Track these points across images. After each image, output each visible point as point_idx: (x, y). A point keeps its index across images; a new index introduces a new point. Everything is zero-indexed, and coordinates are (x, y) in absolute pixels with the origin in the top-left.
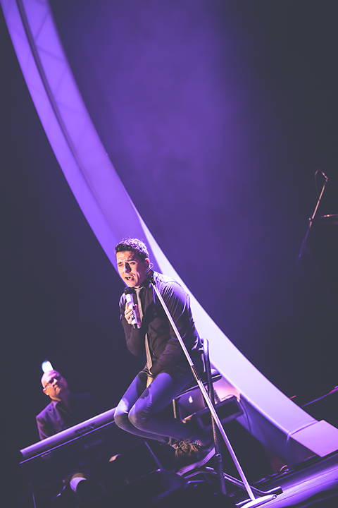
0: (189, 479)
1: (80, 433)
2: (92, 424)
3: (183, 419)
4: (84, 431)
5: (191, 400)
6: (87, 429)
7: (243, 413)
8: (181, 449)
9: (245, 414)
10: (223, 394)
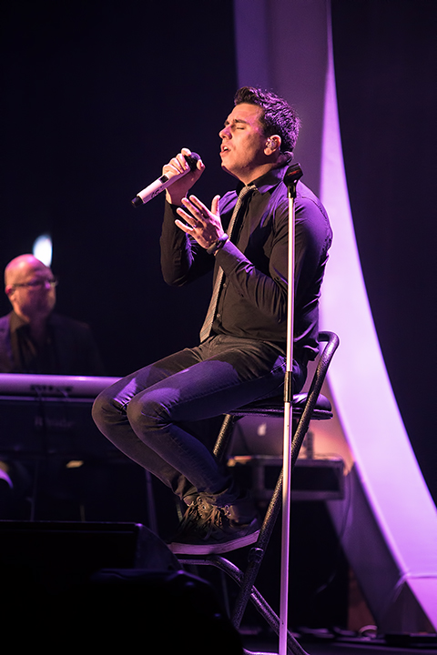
0: (187, 567)
1: (39, 392)
2: (69, 388)
3: (233, 455)
4: (47, 391)
5: (262, 430)
6: (54, 392)
7: (341, 498)
8: (196, 508)
9: (345, 502)
10: (323, 448)
